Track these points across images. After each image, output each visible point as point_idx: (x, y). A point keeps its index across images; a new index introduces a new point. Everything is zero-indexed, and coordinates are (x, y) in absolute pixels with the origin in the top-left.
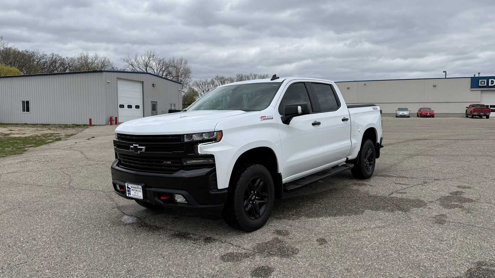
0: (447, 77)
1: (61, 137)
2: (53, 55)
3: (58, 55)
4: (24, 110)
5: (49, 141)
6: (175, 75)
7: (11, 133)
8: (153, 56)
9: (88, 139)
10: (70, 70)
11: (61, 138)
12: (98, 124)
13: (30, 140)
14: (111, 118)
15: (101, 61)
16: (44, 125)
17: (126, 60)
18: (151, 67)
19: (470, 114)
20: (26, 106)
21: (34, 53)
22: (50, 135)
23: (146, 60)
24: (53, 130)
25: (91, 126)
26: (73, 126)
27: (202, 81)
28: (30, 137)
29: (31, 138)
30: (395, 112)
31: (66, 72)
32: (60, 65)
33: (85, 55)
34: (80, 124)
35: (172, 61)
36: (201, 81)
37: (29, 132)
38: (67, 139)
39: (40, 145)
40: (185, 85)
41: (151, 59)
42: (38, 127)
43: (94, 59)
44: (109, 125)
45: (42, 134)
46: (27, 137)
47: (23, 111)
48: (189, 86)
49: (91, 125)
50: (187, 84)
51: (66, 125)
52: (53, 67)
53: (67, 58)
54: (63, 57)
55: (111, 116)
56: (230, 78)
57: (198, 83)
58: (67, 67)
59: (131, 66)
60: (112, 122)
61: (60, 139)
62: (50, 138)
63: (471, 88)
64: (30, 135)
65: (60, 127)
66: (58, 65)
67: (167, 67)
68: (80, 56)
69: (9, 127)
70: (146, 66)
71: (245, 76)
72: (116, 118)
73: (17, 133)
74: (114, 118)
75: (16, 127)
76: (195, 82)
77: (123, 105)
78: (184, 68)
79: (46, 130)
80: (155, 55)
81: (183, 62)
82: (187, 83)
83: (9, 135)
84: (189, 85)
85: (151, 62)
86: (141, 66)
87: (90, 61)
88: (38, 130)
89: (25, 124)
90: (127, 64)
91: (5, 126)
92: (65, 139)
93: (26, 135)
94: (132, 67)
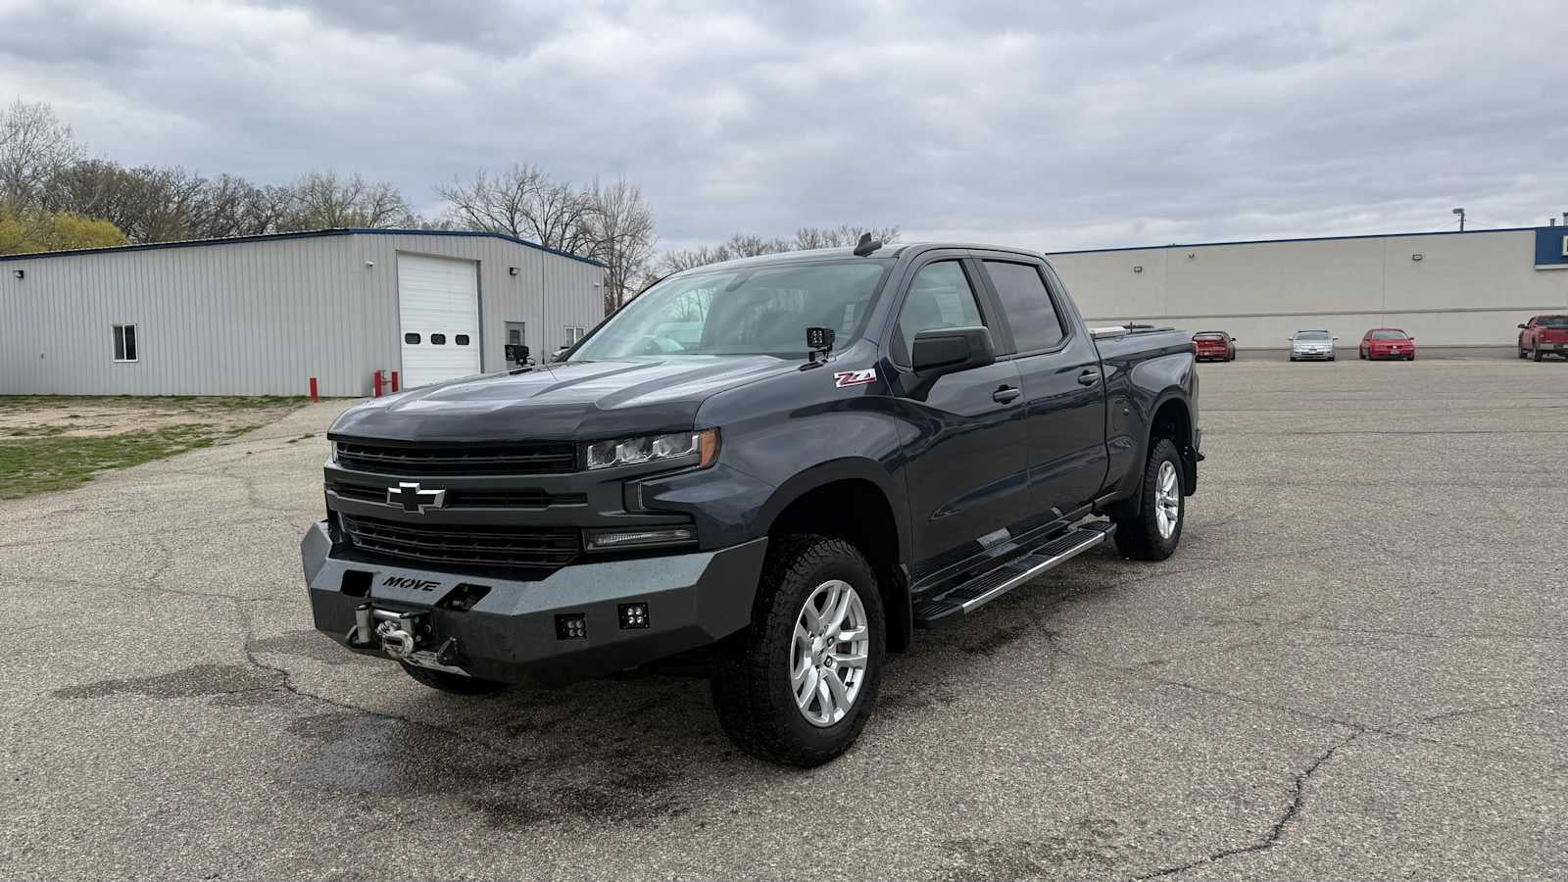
0: (1465, 230)
1: (213, 436)
2: (226, 183)
3: (241, 181)
4: (119, 355)
5: (175, 448)
6: (602, 237)
7: (72, 425)
8: (534, 178)
9: (293, 441)
10: (279, 228)
11: (211, 440)
12: (339, 395)
13: (121, 445)
14: (378, 375)
15: (374, 195)
16: (178, 400)
17: (448, 192)
18: (527, 214)
19: (1531, 347)
20: (127, 343)
21: (167, 175)
22: (184, 428)
23: (510, 193)
24: (199, 413)
25: (316, 401)
26: (264, 400)
27: (690, 254)
28: (122, 436)
29: (123, 441)
30: (1288, 345)
31: (265, 234)
32: (248, 212)
33: (324, 179)
34: (287, 395)
35: (592, 192)
36: (687, 255)
37: (125, 422)
38: (228, 442)
39: (144, 459)
40: (634, 268)
41: (527, 188)
42: (158, 406)
43: (353, 190)
44: (370, 396)
45: (161, 427)
46: (115, 436)
47: (117, 358)
48: (645, 269)
49: (314, 396)
50: (638, 264)
51: (244, 398)
52: (227, 218)
53: (268, 189)
54: (256, 188)
55: (380, 368)
56: (777, 243)
57: (677, 258)
58: (268, 218)
59: (464, 211)
60: (382, 387)
61: (207, 443)
62: (180, 440)
63: (1537, 263)
64: (123, 431)
65: (224, 404)
66: (240, 210)
67: (577, 214)
68: (308, 183)
69: (73, 406)
70: (512, 210)
71: (824, 234)
72: (394, 375)
73: (88, 424)
74: (388, 377)
75: (94, 405)
76: (670, 259)
77: (418, 336)
78: (629, 214)
79: (179, 414)
80: (537, 176)
81: (627, 194)
82: (640, 262)
83: (61, 432)
84: (647, 267)
85: (526, 196)
86: (497, 210)
87: (337, 196)
88: (154, 415)
89: (124, 396)
90: (453, 205)
91: (62, 403)
92: (224, 442)
93: (113, 432)
94: (470, 214)
